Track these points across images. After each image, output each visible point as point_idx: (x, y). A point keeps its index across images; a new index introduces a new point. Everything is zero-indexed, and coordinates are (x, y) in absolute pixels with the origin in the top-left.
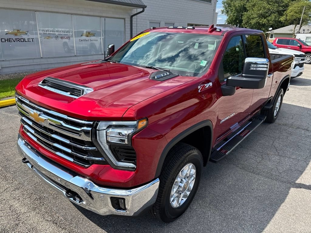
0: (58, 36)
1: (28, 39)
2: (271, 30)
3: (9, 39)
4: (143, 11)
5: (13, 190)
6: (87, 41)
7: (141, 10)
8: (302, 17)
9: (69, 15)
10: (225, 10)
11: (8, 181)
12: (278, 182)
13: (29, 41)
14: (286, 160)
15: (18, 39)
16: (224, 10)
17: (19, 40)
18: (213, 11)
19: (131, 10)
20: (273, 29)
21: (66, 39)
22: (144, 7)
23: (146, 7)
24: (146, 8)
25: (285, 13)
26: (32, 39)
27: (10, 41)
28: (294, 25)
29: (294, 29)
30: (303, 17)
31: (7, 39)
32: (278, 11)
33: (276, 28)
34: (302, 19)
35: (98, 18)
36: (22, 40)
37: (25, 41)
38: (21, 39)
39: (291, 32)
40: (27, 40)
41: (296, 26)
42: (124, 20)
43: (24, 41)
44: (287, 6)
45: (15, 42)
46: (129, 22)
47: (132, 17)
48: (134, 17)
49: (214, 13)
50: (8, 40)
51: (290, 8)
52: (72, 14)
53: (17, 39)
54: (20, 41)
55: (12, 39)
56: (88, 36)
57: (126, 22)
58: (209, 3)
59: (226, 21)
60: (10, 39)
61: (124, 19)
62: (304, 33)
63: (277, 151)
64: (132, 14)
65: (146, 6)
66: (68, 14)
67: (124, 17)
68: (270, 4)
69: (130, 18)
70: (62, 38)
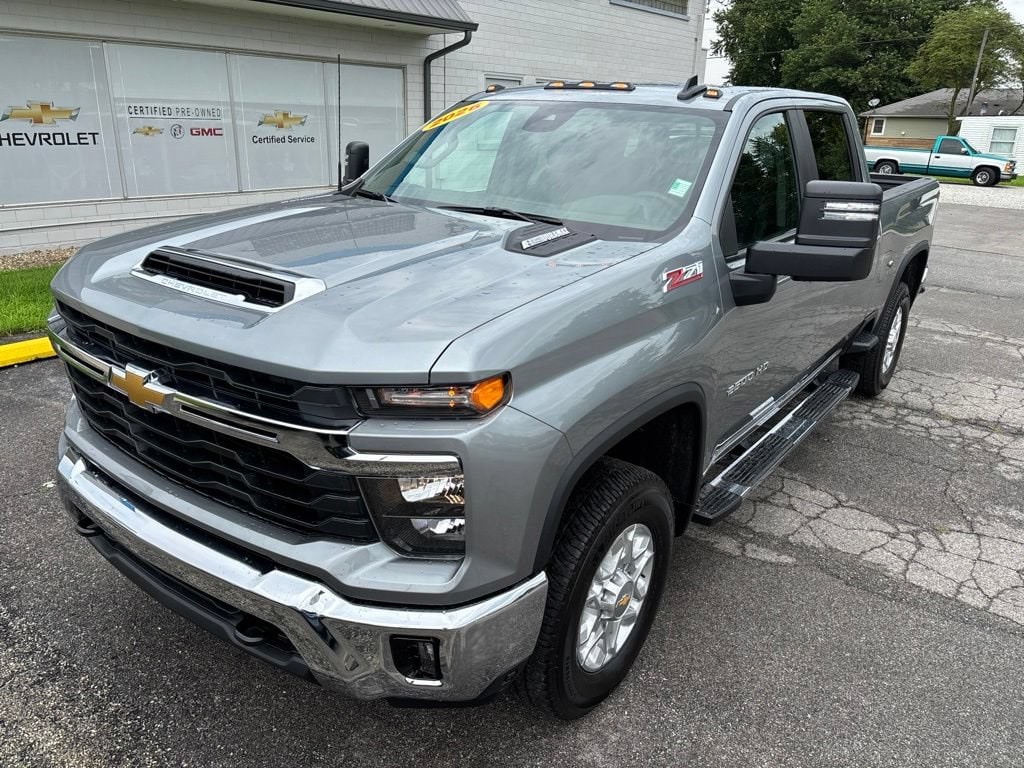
0: (180, 127)
1: (79, 134)
2: (877, 107)
3: (14, 135)
4: (465, 42)
5: (35, 683)
6: (278, 140)
7: (460, 36)
8: (978, 64)
9: (217, 54)
11: (17, 645)
12: (990, 632)
13: (82, 141)
14: (1002, 550)
15: (43, 137)
16: (720, 42)
17: (48, 139)
18: (693, 41)
19: (424, 37)
20: (882, 104)
21: (207, 134)
22: (469, 28)
23: (474, 27)
24: (475, 30)
25: (922, 49)
26: (94, 134)
27: (17, 142)
28: (951, 90)
29: (950, 103)
30: (981, 62)
31: (8, 135)
33: (892, 101)
34: (980, 69)
35: (316, 63)
36: (59, 139)
37: (69, 144)
38: (54, 134)
39: (942, 113)
40: (74, 139)
41: (957, 92)
42: (400, 71)
43: (64, 143)
44: (926, 26)
45: (33, 144)
46: (420, 79)
47: (428, 60)
48: (434, 63)
49: (695, 50)
50: (8, 139)
51: (938, 34)
52: (227, 51)
53: (40, 135)
54: (51, 141)
55: (23, 136)
56: (281, 126)
57: (409, 78)
58: (681, 16)
59: (728, 77)
60: (16, 137)
61: (402, 67)
62: (985, 114)
63: (965, 517)
64: (429, 53)
65: (477, 25)
66: (214, 50)
67: (403, 62)
68: (873, 22)
69: (422, 63)
70: (194, 132)
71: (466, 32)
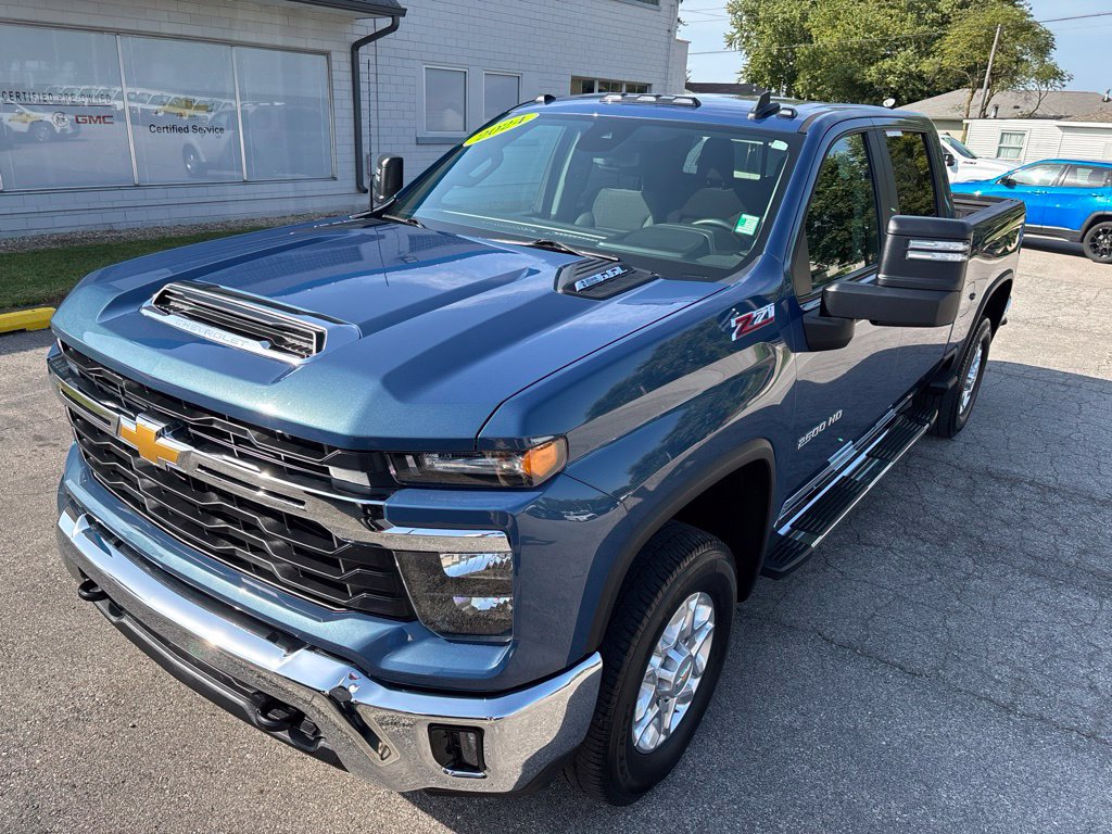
0: (63, 113)
2: (892, 107)
4: (393, 28)
6: (180, 130)
7: (385, 22)
8: (990, 63)
9: (105, 35)
10: (738, 35)
16: (734, 34)
18: (666, 33)
19: (351, 22)
20: (899, 103)
21: (95, 122)
22: (395, 13)
23: (403, 12)
24: (404, 15)
25: (937, 45)
28: (969, 90)
29: (966, 106)
30: (994, 62)
32: (917, 41)
33: (911, 101)
34: (993, 69)
35: (223, 47)
39: (956, 115)
41: (973, 92)
42: (324, 58)
46: (348, 67)
47: (356, 46)
48: (362, 50)
49: (669, 43)
51: (954, 32)
52: (117, 32)
56: (183, 115)
57: (335, 66)
59: (742, 72)
61: (327, 54)
62: (995, 117)
64: (357, 38)
65: (405, 9)
66: (101, 31)
67: (328, 49)
69: (349, 50)
70: (80, 119)
71: (393, 17)
